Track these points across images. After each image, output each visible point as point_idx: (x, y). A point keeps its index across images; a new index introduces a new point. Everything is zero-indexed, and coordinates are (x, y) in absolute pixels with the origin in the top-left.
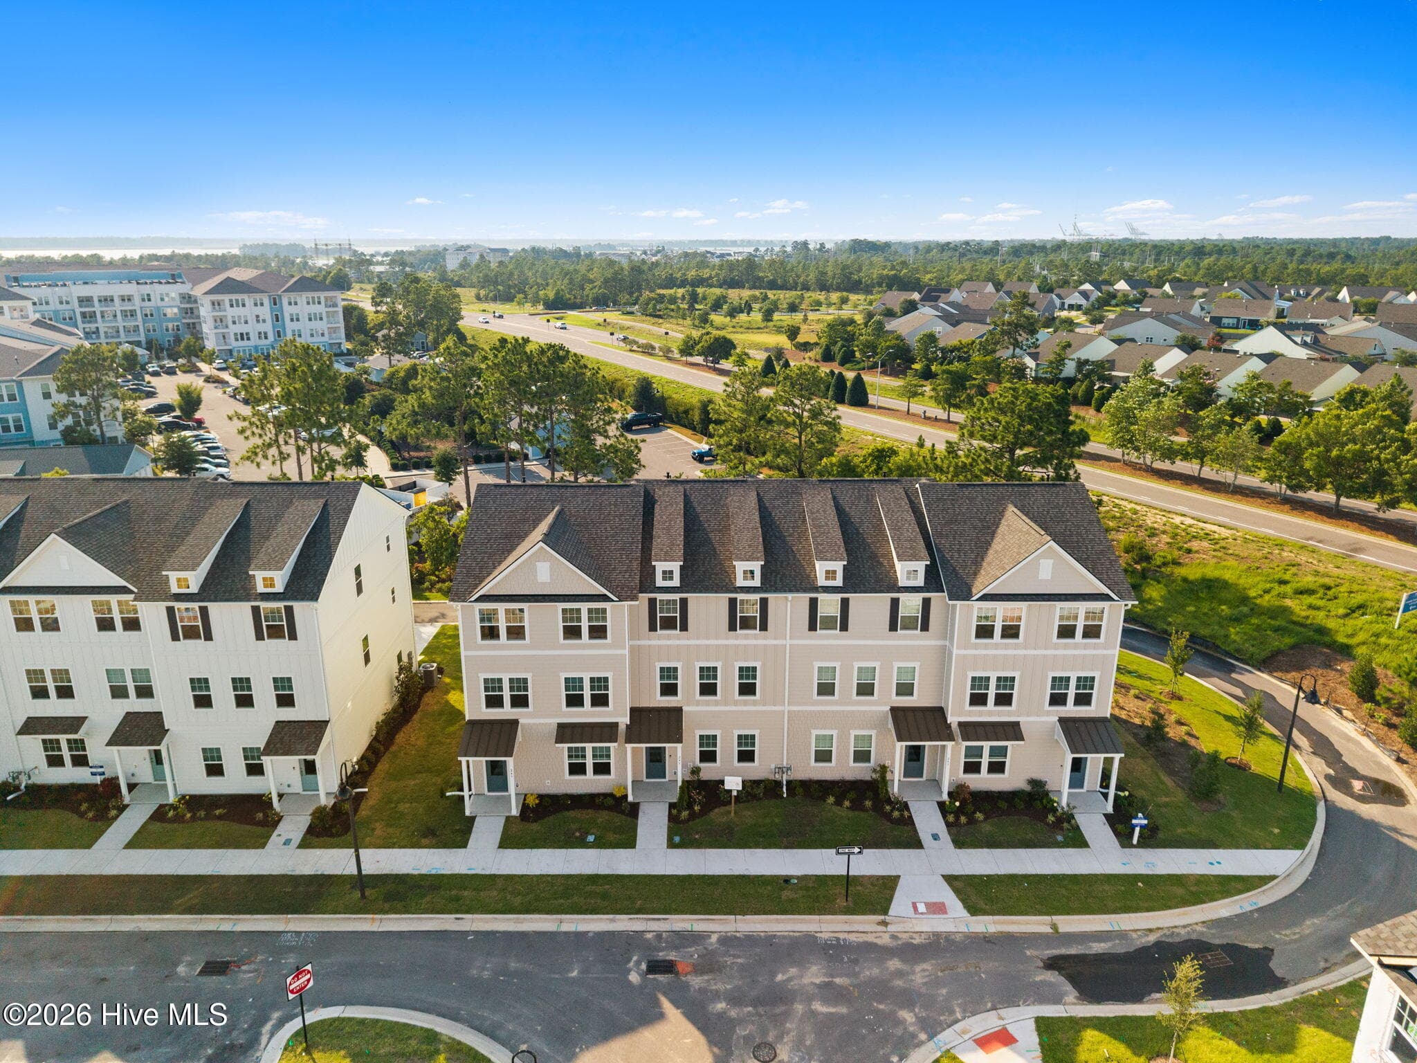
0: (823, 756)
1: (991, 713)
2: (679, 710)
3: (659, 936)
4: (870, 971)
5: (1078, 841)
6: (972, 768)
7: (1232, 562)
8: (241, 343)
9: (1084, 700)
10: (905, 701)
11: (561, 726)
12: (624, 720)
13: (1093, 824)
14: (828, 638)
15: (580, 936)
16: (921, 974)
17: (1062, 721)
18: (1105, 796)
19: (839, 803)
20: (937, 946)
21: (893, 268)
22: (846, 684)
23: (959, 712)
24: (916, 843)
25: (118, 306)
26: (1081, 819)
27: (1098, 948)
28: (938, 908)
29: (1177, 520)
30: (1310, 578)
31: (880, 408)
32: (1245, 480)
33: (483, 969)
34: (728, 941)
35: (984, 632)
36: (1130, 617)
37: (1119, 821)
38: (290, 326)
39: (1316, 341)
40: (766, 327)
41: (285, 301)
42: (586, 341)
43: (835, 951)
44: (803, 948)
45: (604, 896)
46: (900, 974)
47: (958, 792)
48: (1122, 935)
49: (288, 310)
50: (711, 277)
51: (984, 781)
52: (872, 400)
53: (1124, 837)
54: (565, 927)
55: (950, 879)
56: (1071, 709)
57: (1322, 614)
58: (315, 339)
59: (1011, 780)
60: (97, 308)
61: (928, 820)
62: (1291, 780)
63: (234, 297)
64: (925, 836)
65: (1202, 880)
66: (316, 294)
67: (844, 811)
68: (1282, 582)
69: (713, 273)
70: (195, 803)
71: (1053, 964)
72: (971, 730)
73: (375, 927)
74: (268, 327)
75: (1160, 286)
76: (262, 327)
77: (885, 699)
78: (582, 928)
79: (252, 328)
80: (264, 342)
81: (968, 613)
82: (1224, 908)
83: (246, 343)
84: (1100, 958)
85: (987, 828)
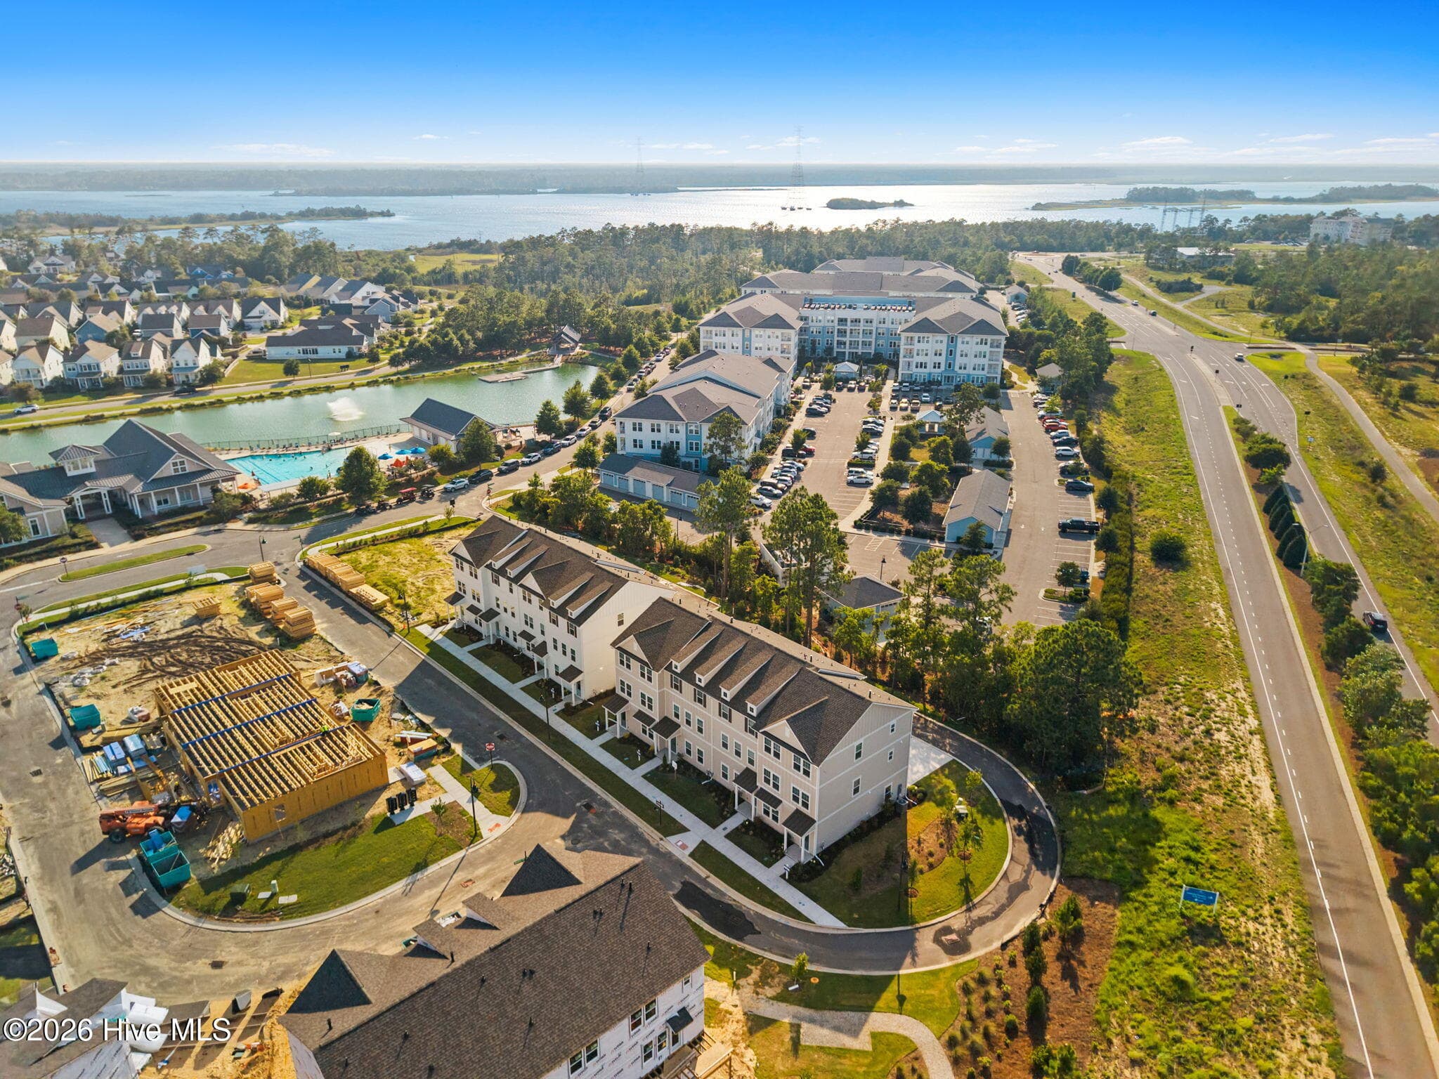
1: (772, 790)
2: (679, 726)
3: (601, 799)
5: (770, 864)
6: (766, 813)
8: (919, 370)
9: (805, 805)
10: (751, 767)
11: (639, 711)
12: (657, 720)
17: (797, 810)
20: (671, 861)
23: (761, 783)
24: (714, 826)
25: (862, 326)
26: (784, 859)
28: (684, 847)
34: (615, 813)
35: (768, 749)
38: (959, 361)
41: (959, 340)
44: (630, 828)
47: (756, 819)
49: (960, 347)
51: (771, 822)
56: (800, 807)
58: (976, 372)
59: (779, 828)
60: (848, 328)
61: (733, 822)
63: (921, 335)
64: (722, 826)
65: (783, 903)
66: (984, 337)
74: (942, 360)
76: (937, 359)
77: (744, 762)
79: (930, 360)
80: (937, 370)
81: (761, 737)
82: (773, 915)
83: (923, 370)
84: (703, 893)
85: (747, 838)
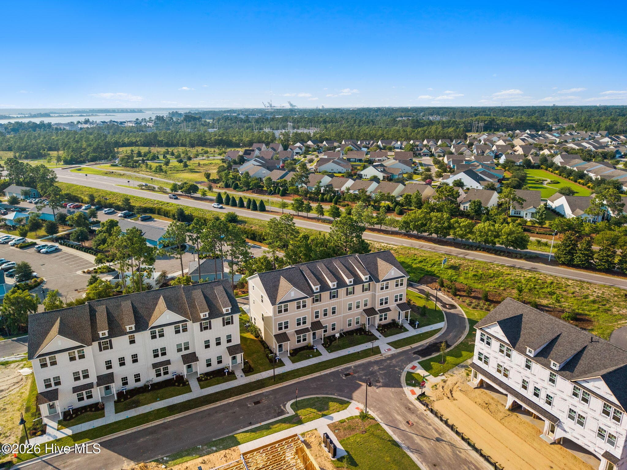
0: (350, 325)
1: (384, 306)
2: (319, 321)
3: (342, 370)
4: (385, 364)
5: (406, 330)
6: (381, 320)
7: (401, 256)
9: (401, 299)
10: (366, 308)
11: (296, 331)
12: (310, 326)
13: (407, 326)
14: (351, 297)
15: (326, 374)
16: (394, 362)
17: (397, 305)
18: (407, 320)
19: (357, 334)
20: (393, 356)
21: (220, 136)
22: (354, 306)
23: (378, 307)
24: (377, 339)
26: (404, 325)
27: (420, 348)
28: (389, 350)
29: (383, 245)
30: (420, 258)
31: (272, 212)
32: (394, 229)
33: (314, 385)
34: (355, 367)
35: (382, 289)
36: (408, 280)
37: (412, 323)
39: (384, 170)
40: (185, 170)
42: (113, 184)
43: (376, 362)
44: (370, 364)
45: (325, 366)
46: (390, 363)
47: (379, 326)
48: (423, 345)
50: (136, 141)
51: (384, 322)
52: (268, 208)
53: (414, 327)
54: (322, 374)
55: (388, 344)
56: (399, 302)
57: (426, 267)
59: (388, 321)
61: (377, 334)
62: (437, 309)
64: (379, 337)
65: (431, 331)
67: (358, 336)
68: (415, 260)
69: (138, 139)
70: (207, 374)
71: (414, 353)
72: (381, 311)
73: (282, 386)
75: (322, 142)
77: (362, 307)
78: (326, 373)
81: (379, 285)
82: (437, 336)
84: (422, 350)
85: (388, 332)
